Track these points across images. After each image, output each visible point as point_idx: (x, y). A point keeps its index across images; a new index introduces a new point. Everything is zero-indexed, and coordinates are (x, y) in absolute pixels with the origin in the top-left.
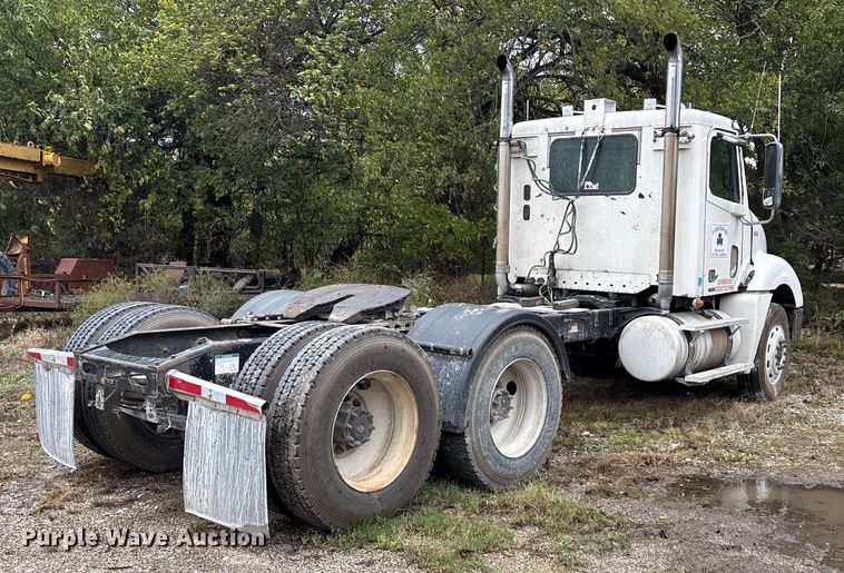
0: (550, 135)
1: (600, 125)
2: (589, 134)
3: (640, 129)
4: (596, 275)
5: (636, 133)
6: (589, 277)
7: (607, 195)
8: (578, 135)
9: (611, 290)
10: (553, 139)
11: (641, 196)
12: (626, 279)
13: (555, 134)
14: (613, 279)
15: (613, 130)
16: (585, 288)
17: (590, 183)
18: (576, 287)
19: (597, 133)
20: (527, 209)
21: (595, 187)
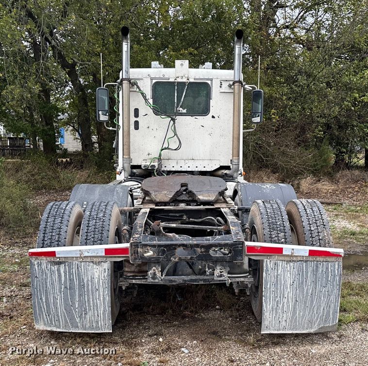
0: (152, 79)
1: (186, 76)
2: (179, 80)
3: (211, 80)
4: (187, 161)
5: (209, 82)
6: (182, 163)
7: (192, 116)
8: (172, 80)
9: (197, 170)
10: (154, 81)
11: (213, 117)
12: (205, 163)
13: (155, 78)
14: (197, 163)
15: (195, 79)
16: (180, 169)
17: (181, 109)
18: (173, 169)
19: (184, 80)
20: (136, 123)
21: (185, 111)
